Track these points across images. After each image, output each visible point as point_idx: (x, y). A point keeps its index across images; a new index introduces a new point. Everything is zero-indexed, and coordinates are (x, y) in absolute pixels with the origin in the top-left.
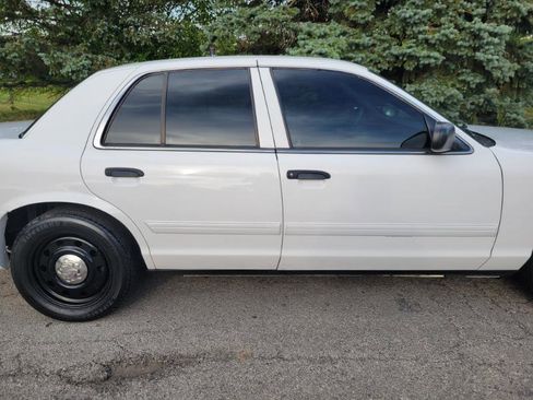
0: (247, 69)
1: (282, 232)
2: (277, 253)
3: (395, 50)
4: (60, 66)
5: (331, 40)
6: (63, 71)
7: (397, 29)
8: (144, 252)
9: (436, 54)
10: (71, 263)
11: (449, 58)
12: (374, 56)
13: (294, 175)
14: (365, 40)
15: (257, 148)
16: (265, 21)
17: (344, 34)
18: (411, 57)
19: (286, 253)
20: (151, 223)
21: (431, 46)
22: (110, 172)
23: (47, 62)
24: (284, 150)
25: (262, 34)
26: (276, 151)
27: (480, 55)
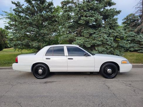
0: (63, 46)
1: (67, 66)
2: (67, 69)
3: (93, 42)
4: (33, 45)
5: (81, 40)
6: (33, 46)
7: (93, 38)
8: (50, 69)
9: (100, 42)
10: (40, 71)
11: (103, 43)
12: (89, 43)
13: (69, 59)
14: (88, 40)
15: (64, 56)
16: (70, 37)
17: (84, 39)
18: (96, 43)
19: (68, 69)
20: (51, 65)
21: (99, 41)
22: (46, 59)
23: (30, 44)
24: (68, 56)
25: (70, 39)
26: (67, 56)
27: (107, 43)
